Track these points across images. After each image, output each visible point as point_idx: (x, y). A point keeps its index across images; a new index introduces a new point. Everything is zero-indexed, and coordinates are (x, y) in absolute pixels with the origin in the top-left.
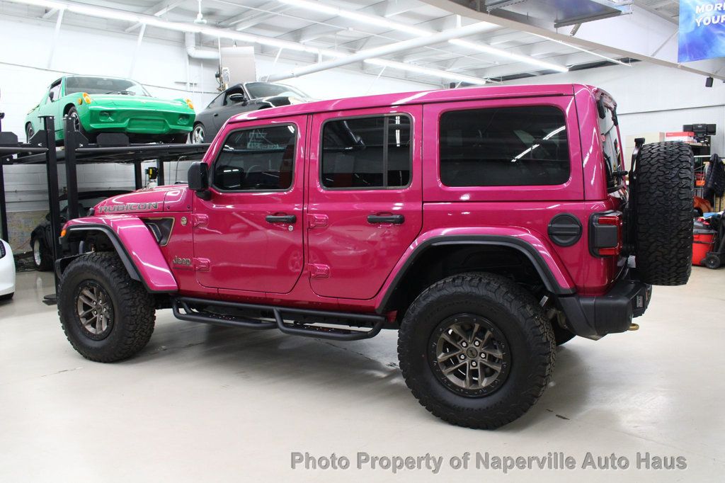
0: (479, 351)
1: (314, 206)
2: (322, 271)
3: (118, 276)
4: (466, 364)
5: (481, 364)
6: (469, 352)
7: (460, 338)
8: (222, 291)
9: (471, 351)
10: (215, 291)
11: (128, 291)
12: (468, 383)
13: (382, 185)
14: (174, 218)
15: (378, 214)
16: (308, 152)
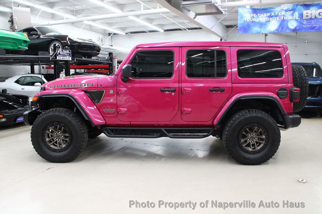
0: (255, 137)
1: (184, 85)
2: (188, 111)
3: (76, 119)
4: (250, 142)
5: (256, 141)
6: (251, 138)
7: (248, 132)
8: (132, 123)
9: (252, 137)
10: (129, 123)
11: (82, 126)
12: (252, 148)
13: (214, 77)
14: (105, 91)
15: (214, 88)
16: (180, 64)
